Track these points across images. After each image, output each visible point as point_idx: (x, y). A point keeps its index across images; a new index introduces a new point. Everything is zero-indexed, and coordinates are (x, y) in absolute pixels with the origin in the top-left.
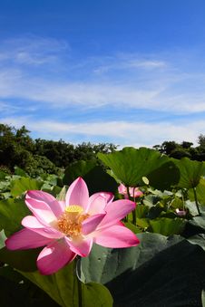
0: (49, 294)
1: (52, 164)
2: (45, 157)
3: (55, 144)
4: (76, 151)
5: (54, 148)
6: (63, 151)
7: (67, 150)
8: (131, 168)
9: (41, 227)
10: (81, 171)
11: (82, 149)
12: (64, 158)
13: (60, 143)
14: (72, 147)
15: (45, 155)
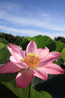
0: (14, 92)
1: (7, 41)
2: (5, 39)
3: (8, 35)
4: (15, 38)
5: (8, 36)
6: (11, 38)
7: (12, 37)
8: (40, 43)
9: (18, 62)
10: (22, 42)
11: (17, 37)
12: (11, 40)
13: (10, 35)
14: (14, 36)
15: (5, 38)
